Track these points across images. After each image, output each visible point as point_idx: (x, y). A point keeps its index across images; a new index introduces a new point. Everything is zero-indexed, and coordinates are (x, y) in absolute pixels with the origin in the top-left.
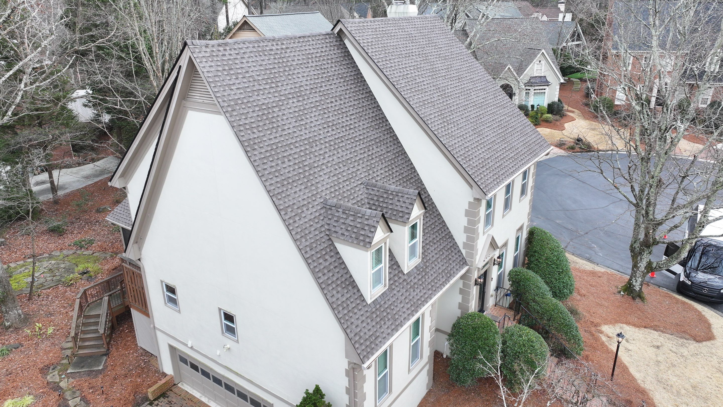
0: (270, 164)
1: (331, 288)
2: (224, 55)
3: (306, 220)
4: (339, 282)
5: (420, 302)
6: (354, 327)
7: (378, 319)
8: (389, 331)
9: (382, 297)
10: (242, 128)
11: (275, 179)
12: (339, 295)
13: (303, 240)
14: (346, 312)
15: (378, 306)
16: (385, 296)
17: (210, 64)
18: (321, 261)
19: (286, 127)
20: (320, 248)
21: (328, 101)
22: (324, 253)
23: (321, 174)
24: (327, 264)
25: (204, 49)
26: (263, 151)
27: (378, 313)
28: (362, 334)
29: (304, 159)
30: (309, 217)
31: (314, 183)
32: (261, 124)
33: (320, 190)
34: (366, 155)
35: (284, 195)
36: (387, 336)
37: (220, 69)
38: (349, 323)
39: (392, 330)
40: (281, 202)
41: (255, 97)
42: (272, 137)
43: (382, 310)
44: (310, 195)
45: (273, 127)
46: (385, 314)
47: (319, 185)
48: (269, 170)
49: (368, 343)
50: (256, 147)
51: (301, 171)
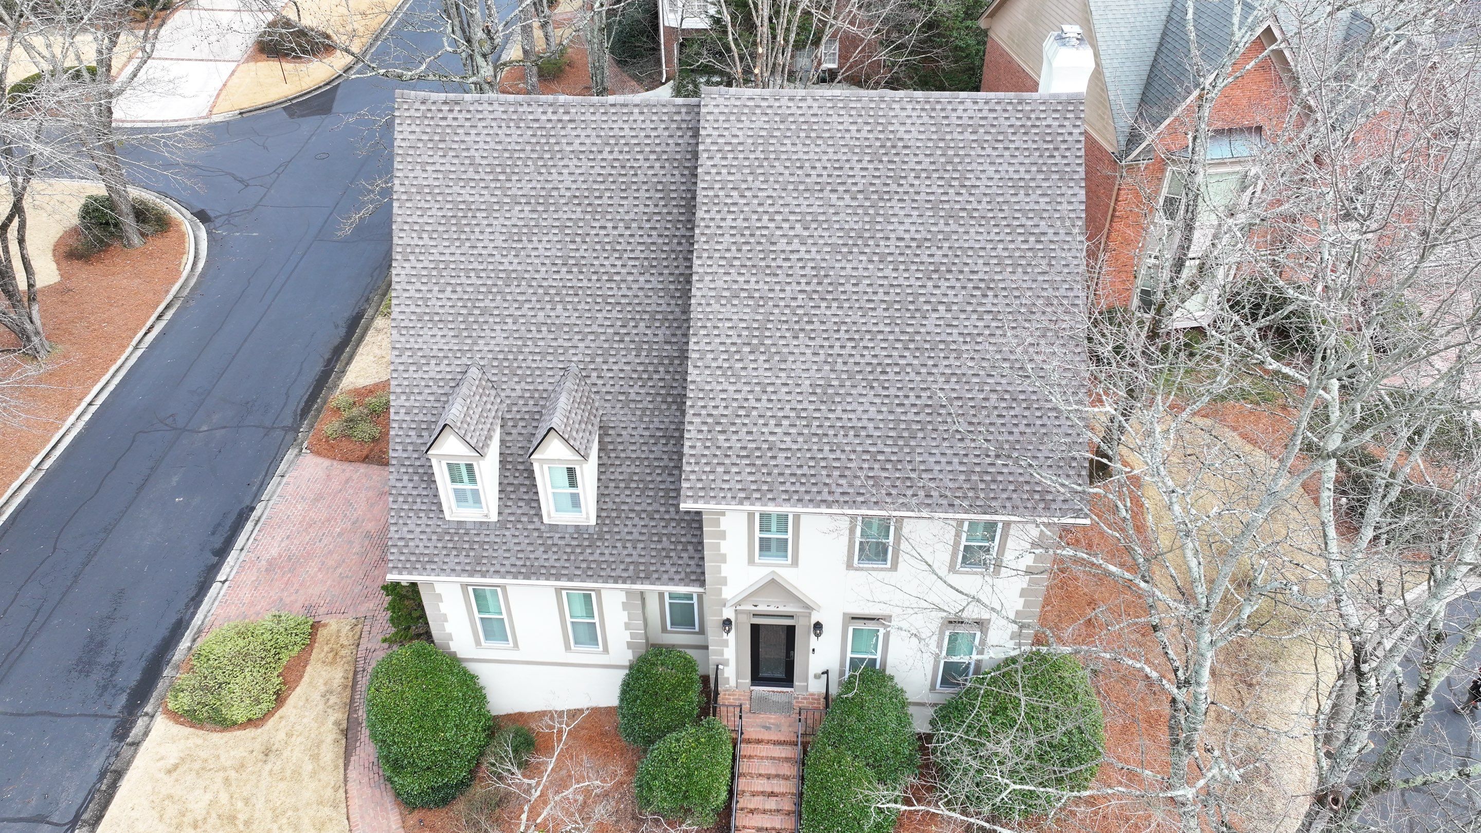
0: (418, 286)
1: (403, 470)
2: (444, 118)
3: (426, 376)
4: (421, 471)
5: (543, 571)
6: (405, 529)
7: (450, 545)
8: (458, 568)
9: (478, 526)
10: (406, 227)
11: (413, 308)
12: (411, 485)
13: (403, 397)
14: (406, 507)
15: (462, 531)
16: (484, 527)
17: (414, 127)
18: (412, 433)
19: (480, 245)
20: (421, 417)
21: (597, 224)
22: (424, 426)
23: (497, 327)
24: (420, 441)
25: (417, 105)
26: (420, 265)
27: (456, 539)
28: (411, 544)
29: (481, 297)
30: (432, 374)
31: (474, 334)
32: (441, 229)
33: (476, 348)
34: (610, 330)
35: (412, 332)
36: (448, 571)
37: (425, 137)
38: (401, 522)
39: (463, 570)
40: (403, 339)
41: (456, 189)
42: (447, 251)
43: (466, 539)
44: (456, 348)
45: (458, 239)
46: (467, 546)
47: (481, 342)
48: (412, 293)
49: (413, 558)
50: (412, 257)
51: (464, 311)
